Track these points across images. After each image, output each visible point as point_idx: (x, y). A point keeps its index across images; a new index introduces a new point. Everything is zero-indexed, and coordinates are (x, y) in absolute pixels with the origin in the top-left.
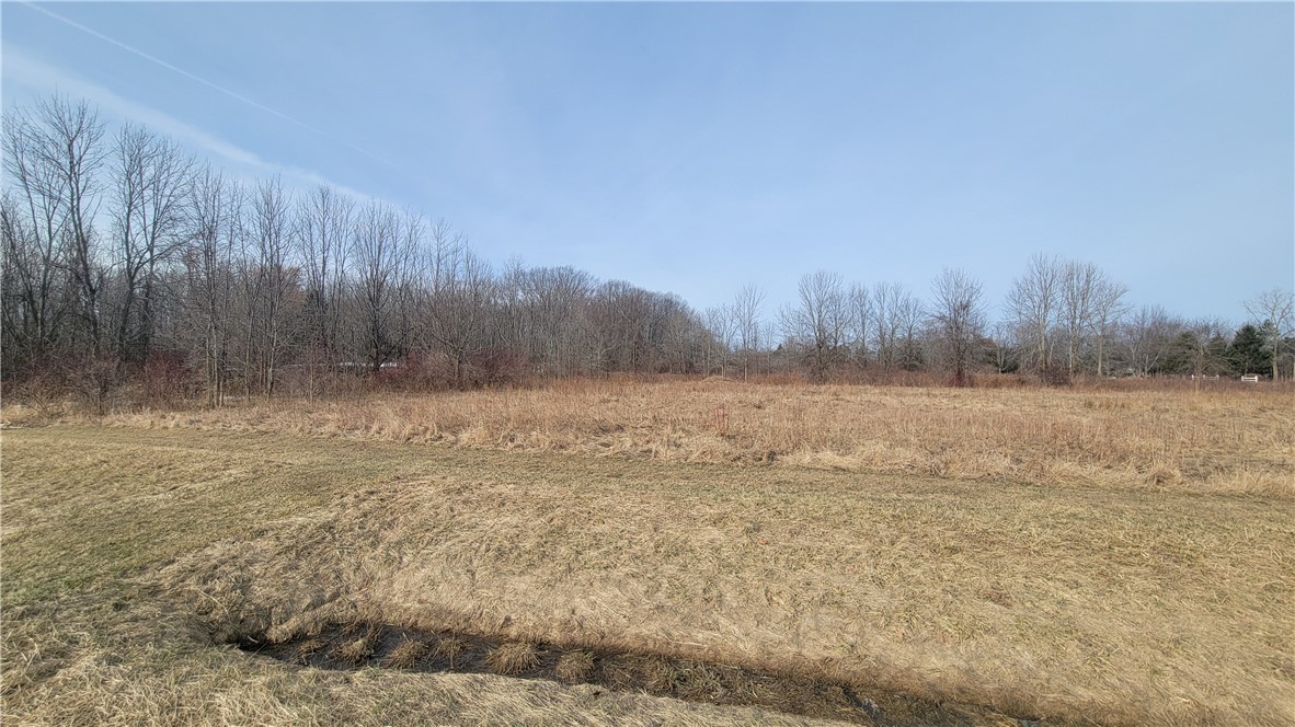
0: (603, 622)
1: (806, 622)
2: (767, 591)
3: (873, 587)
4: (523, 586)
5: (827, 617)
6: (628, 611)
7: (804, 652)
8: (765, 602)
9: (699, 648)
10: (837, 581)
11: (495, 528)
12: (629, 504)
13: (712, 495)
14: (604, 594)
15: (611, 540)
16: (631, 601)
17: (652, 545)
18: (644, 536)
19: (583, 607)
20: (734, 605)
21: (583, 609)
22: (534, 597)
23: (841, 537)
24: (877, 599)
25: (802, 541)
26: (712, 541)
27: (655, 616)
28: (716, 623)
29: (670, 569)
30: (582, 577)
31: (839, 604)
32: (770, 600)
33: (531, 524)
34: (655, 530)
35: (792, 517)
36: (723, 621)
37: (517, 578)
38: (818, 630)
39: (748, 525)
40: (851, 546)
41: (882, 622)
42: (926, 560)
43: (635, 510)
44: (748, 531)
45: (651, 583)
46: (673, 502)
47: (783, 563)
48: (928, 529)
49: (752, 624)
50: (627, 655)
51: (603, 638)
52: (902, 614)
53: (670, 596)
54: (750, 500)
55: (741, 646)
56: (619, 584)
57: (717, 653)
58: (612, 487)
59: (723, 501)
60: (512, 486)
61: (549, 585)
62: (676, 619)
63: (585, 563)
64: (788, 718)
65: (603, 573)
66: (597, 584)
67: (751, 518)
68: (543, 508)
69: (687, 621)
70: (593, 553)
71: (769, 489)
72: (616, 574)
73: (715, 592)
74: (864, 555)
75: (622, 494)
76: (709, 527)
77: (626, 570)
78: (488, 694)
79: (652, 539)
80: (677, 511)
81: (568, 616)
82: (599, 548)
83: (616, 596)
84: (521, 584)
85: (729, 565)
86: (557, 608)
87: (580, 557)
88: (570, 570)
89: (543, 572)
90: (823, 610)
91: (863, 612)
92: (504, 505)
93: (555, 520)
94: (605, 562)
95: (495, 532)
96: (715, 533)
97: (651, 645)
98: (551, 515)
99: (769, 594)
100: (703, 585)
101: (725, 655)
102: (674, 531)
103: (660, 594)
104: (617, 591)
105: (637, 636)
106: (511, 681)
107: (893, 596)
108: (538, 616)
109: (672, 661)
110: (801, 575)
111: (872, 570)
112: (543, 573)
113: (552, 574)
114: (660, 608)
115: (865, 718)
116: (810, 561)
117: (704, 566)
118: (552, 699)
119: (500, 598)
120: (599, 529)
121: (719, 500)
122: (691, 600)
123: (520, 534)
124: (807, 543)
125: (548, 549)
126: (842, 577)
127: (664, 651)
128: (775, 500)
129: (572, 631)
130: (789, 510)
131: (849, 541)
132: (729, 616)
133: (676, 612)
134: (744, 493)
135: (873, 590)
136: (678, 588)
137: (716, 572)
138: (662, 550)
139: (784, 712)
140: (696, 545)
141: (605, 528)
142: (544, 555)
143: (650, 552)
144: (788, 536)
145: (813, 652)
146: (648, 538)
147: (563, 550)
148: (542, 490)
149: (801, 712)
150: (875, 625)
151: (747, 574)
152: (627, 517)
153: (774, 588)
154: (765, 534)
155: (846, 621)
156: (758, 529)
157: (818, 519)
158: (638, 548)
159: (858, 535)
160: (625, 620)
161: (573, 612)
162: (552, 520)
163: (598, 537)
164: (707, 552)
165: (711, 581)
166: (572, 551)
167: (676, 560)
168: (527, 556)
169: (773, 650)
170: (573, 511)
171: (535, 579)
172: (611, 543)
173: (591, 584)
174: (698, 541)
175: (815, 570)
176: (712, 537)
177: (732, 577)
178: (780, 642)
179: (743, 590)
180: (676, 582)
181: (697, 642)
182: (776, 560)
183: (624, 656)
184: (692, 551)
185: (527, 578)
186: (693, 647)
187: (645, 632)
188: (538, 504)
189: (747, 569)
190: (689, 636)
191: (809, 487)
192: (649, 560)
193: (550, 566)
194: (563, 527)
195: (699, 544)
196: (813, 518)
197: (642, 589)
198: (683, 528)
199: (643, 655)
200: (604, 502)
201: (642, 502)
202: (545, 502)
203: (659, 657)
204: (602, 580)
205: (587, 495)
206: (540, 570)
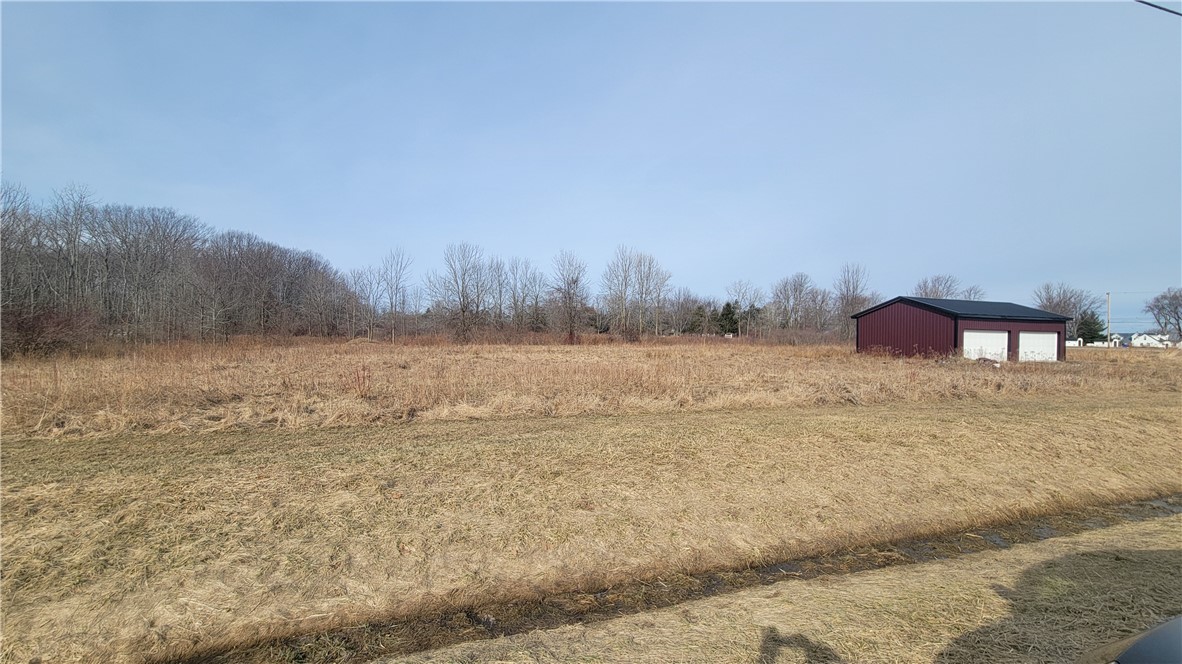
0: (197, 624)
1: (436, 561)
2: (398, 543)
3: (496, 516)
4: (67, 612)
5: (455, 553)
6: (234, 603)
7: (433, 590)
8: (397, 553)
9: (323, 619)
10: (465, 518)
11: (19, 544)
12: (242, 482)
13: (346, 458)
14: (200, 591)
15: (213, 526)
16: (239, 592)
17: (269, 522)
18: (260, 514)
19: (168, 614)
20: (364, 564)
21: (165, 614)
22: (85, 621)
23: (471, 479)
24: (498, 526)
25: (435, 488)
26: (343, 505)
27: (270, 599)
28: (344, 587)
29: (292, 543)
30: (167, 579)
31: (465, 539)
32: (401, 551)
33: (84, 530)
34: (275, 505)
35: (427, 468)
36: (351, 583)
37: (54, 605)
38: (446, 567)
39: (382, 482)
40: (479, 485)
41: (501, 546)
42: (537, 486)
43: (249, 487)
44: (382, 489)
45: (266, 564)
46: (299, 472)
47: (416, 512)
48: (539, 460)
49: (381, 578)
50: (232, 652)
51: (196, 643)
52: (517, 535)
53: (290, 573)
54: (384, 458)
55: (370, 603)
56: (223, 575)
57: (344, 617)
58: (219, 465)
59: (357, 462)
60: (52, 485)
61: (114, 600)
62: (297, 595)
63: (173, 561)
64: (413, 658)
65: (200, 567)
66: (190, 582)
67: (385, 475)
68: (106, 507)
69: (309, 595)
70: (186, 547)
71: (407, 445)
72: (217, 564)
73: (343, 556)
74: (488, 492)
75: (232, 471)
76: (340, 492)
77: (234, 556)
79: (269, 515)
80: (303, 481)
81: (142, 632)
82: (194, 540)
83: (218, 590)
84: (62, 611)
85: (361, 525)
86: (124, 625)
87: (166, 556)
88: (148, 574)
89: (105, 587)
90: (452, 547)
91: (486, 540)
92: (36, 512)
93: (128, 520)
94: (203, 554)
95: (17, 552)
96: (347, 496)
97: (263, 632)
98: (121, 512)
99: (401, 546)
100: (330, 551)
101: (352, 617)
102: (297, 502)
103: (277, 573)
104: (220, 584)
105: (245, 627)
107: (510, 521)
108: (91, 644)
109: (288, 642)
110: (432, 520)
111: (495, 502)
112: (103, 587)
113: (119, 585)
114: (277, 589)
115: (483, 633)
116: (442, 505)
117: (331, 533)
119: (20, 639)
120: (196, 517)
121: (353, 462)
122: (315, 571)
123: (64, 544)
124: (439, 490)
125: (114, 556)
126: (470, 514)
127: (282, 632)
128: (411, 455)
129: (149, 648)
130: (424, 462)
131: (477, 480)
132: (358, 576)
133: (297, 588)
134: (382, 452)
135: (495, 519)
136: (299, 561)
137: (346, 535)
138: (282, 525)
139: (408, 652)
140: (322, 510)
141: (207, 514)
142: (106, 564)
143: (266, 530)
144: (423, 486)
145: (439, 589)
146: (264, 516)
147: (139, 553)
148: (108, 484)
149: (427, 647)
150: (495, 550)
151: (379, 531)
152: (239, 496)
153: (406, 538)
154: (400, 489)
155: (471, 552)
156: (392, 485)
157: (450, 466)
158: (252, 528)
159: (484, 474)
160: (229, 615)
161: (152, 624)
162: (122, 518)
163: (195, 526)
164: (336, 518)
165: (340, 546)
166: (153, 551)
167: (299, 533)
168: (75, 572)
169: (403, 597)
170: (158, 501)
171: (88, 598)
172: (213, 530)
173: (182, 584)
174: (326, 508)
175: (446, 514)
176: (343, 501)
177: (363, 538)
178: (411, 588)
179: (374, 547)
180: (299, 556)
181: (322, 612)
182: (410, 511)
183: (225, 656)
184: (319, 519)
185: (74, 601)
186: (316, 619)
187: (256, 619)
188: (99, 501)
189: (379, 526)
190: (313, 609)
191: (445, 437)
192: (265, 539)
193: (116, 576)
194: (143, 523)
195: (328, 511)
196: (446, 466)
197: (254, 573)
198: (308, 498)
199: (252, 647)
200: (204, 486)
201: (259, 478)
202: (111, 497)
203: (273, 642)
204: (198, 575)
205: (182, 480)
206: (97, 585)
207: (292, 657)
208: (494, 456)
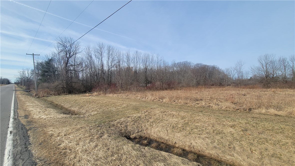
0: (199, 148)
1: (266, 161)
2: (250, 149)
4: (179, 136)
5: (275, 161)
6: (206, 146)
8: (250, 152)
9: (228, 160)
10: (278, 151)
11: (172, 121)
12: (205, 119)
13: (230, 119)
14: (199, 141)
15: (200, 127)
16: (206, 144)
17: (212, 130)
18: (210, 128)
19: (194, 143)
20: (239, 151)
21: (194, 144)
22: (181, 138)
23: (279, 137)
25: (263, 136)
26: (231, 132)
27: (214, 149)
28: (233, 155)
29: (218, 137)
30: (193, 136)
31: (280, 158)
32: (252, 152)
33: (180, 121)
34: (213, 127)
35: (259, 128)
36: (235, 155)
37: (177, 133)
39: (243, 129)
40: (284, 140)
43: (207, 121)
44: (243, 130)
45: (212, 140)
46: (218, 120)
47: (256, 142)
49: (246, 158)
50: (206, 157)
51: (199, 152)
53: (218, 145)
54: (243, 122)
55: (242, 163)
56: (203, 139)
57: (234, 163)
58: (200, 114)
59: (233, 121)
60: (175, 112)
61: (185, 136)
62: (220, 151)
63: (194, 132)
65: (199, 136)
66: (197, 138)
67: (244, 127)
68: (183, 118)
69: (224, 152)
70: (196, 130)
71: (249, 119)
72: (202, 136)
73: (232, 146)
74: (290, 144)
75: (203, 116)
76: (229, 128)
77: (205, 136)
78: (172, 159)
79: (212, 129)
80: (219, 122)
81: (190, 145)
82: (197, 129)
83: (203, 142)
84: (179, 135)
85: (237, 139)
86: (187, 142)
87: (192, 131)
88: (190, 133)
89: (184, 133)
90: (273, 158)
91: (291, 162)
92: (174, 116)
93: (186, 121)
94: (199, 133)
95: (172, 122)
96: (232, 130)
97: (213, 156)
98: (185, 120)
99: (251, 150)
100: (228, 143)
102: (219, 128)
103: (215, 143)
104: (203, 141)
105: (209, 153)
106: (177, 157)
108: (183, 143)
110: (263, 146)
112: (183, 133)
113: (186, 134)
114: (215, 147)
116: (267, 142)
117: (228, 138)
118: (187, 164)
119: (174, 137)
120: (197, 124)
121: (232, 121)
122: (224, 147)
123: (177, 123)
124: (265, 137)
125: (184, 127)
126: (281, 150)
127: (217, 158)
128: (252, 123)
129: (191, 148)
130: (258, 126)
131: (283, 138)
132: (237, 153)
133: (220, 149)
134: (241, 120)
136: (220, 143)
137: (232, 140)
138: (215, 132)
141: (199, 124)
142: (183, 129)
143: (211, 132)
144: (258, 134)
146: (211, 128)
147: (188, 128)
148: (182, 114)
151: (243, 143)
152: (205, 122)
153: (253, 148)
154: (249, 132)
155: (283, 164)
156: (246, 130)
157: (269, 130)
158: (208, 130)
159: (287, 137)
160: (205, 148)
161: (191, 144)
162: (185, 121)
163: (197, 126)
164: (229, 135)
165: (231, 143)
166: (190, 129)
167: (219, 135)
168: (179, 128)
170: (190, 119)
171: (181, 134)
172: (200, 128)
174: (226, 131)
175: (269, 146)
176: (230, 130)
177: (238, 143)
178: (256, 165)
179: (241, 146)
180: (220, 141)
181: (227, 159)
182: (254, 140)
183: (205, 158)
184: (224, 134)
185: (180, 134)
186: (226, 160)
187: (211, 153)
188: (181, 117)
189: (243, 141)
190: (224, 156)
191: (265, 120)
192: (211, 134)
193: (185, 132)
194: (188, 123)
195: (227, 132)
196: (268, 129)
197: (210, 141)
198: (221, 127)
199: (211, 159)
200: (198, 118)
201: (209, 119)
202: (183, 116)
203: (215, 160)
204: (198, 137)
205: (194, 116)
206: (183, 132)
208: (291, 131)
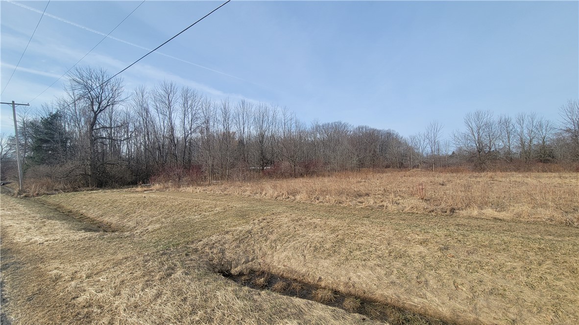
0: (364, 285)
1: (481, 302)
2: (454, 282)
3: (527, 288)
5: (495, 302)
6: (377, 282)
7: (480, 318)
8: (453, 288)
9: (415, 306)
10: (501, 282)
12: (374, 231)
13: (418, 229)
14: (364, 273)
15: (366, 247)
16: (377, 277)
17: (387, 251)
18: (383, 247)
20: (435, 287)
21: (354, 278)
22: (331, 270)
23: (502, 258)
24: (530, 296)
25: (475, 257)
26: (420, 253)
27: (391, 287)
28: (425, 295)
29: (398, 264)
30: (353, 263)
31: (503, 296)
32: (457, 287)
33: (328, 237)
34: (389, 244)
35: (468, 243)
36: (428, 294)
37: (323, 260)
38: (489, 308)
39: (441, 246)
40: (509, 263)
41: (535, 310)
42: (567, 277)
43: (378, 234)
44: (441, 249)
45: (388, 270)
46: (397, 231)
47: (464, 268)
48: (567, 258)
49: (446, 299)
50: (377, 303)
51: (364, 293)
52: (550, 307)
53: (398, 278)
54: (441, 233)
55: (440, 309)
56: (371, 268)
57: (426, 310)
58: (365, 222)
59: (425, 232)
60: (319, 219)
61: (338, 265)
62: (402, 290)
63: (354, 257)
65: (363, 263)
66: (360, 267)
67: (442, 242)
68: (334, 230)
69: (408, 291)
70: (358, 253)
71: (452, 228)
72: (369, 263)
73: (423, 279)
74: (519, 269)
75: (370, 226)
76: (418, 245)
77: (375, 262)
78: (315, 310)
79: (387, 249)
80: (400, 236)
81: (347, 281)
82: (360, 251)
83: (370, 274)
84: (326, 263)
85: (431, 266)
86: (342, 276)
87: (352, 254)
88: (347, 259)
89: (335, 259)
90: (492, 297)
91: (520, 302)
92: (316, 227)
93: (339, 236)
94: (364, 258)
95: (313, 239)
96: (422, 248)
97: (389, 301)
98: (337, 233)
99: (456, 284)
100: (416, 274)
101: (431, 312)
102: (399, 246)
103: (393, 276)
104: (371, 272)
105: (382, 295)
106: (324, 306)
107: (542, 296)
108: (333, 278)
109: (401, 310)
110: (475, 276)
111: (525, 279)
113: (339, 260)
114: (393, 283)
116: (481, 269)
117: (416, 265)
118: (343, 318)
119: (316, 268)
120: (360, 241)
121: (423, 232)
122: (410, 281)
123: (324, 241)
124: (479, 259)
125: (337, 248)
126: (504, 280)
127: (396, 304)
128: (456, 234)
129: (350, 288)
130: (466, 240)
131: (507, 260)
132: (432, 292)
133: (402, 286)
134: (438, 229)
135: (527, 290)
136: (402, 274)
137: (423, 269)
138: (393, 254)
140: (411, 254)
141: (363, 241)
142: (335, 251)
143: (386, 255)
144: (466, 254)
146: (385, 248)
147: (344, 250)
148: (333, 222)
150: (529, 311)
151: (441, 272)
152: (374, 237)
153: (459, 281)
154: (451, 252)
155: (509, 305)
156: (447, 249)
157: (485, 246)
158: (380, 252)
159: (514, 257)
160: (375, 287)
161: (350, 279)
163: (360, 245)
164: (418, 258)
165: (421, 273)
166: (347, 251)
167: (400, 260)
168: (327, 251)
169: (460, 314)
170: (347, 232)
171: (331, 261)
172: (366, 249)
173: (358, 267)
175: (485, 274)
176: (420, 250)
177: (433, 272)
178: (465, 311)
179: (439, 279)
180: (401, 271)
181: (415, 303)
182: (459, 266)
184: (409, 257)
185: (328, 261)
186: (412, 305)
187: (386, 294)
188: (331, 228)
189: (441, 269)
190: (410, 299)
191: (478, 228)
192: (386, 259)
193: (338, 256)
194: (343, 240)
195: (413, 253)
196: (482, 246)
197: (383, 272)
198: (403, 245)
199: (385, 305)
200: (362, 229)
201: (381, 230)
202: (334, 227)
203: (394, 307)
204: (363, 266)
205: (354, 225)
207: (403, 318)
208: (520, 247)
